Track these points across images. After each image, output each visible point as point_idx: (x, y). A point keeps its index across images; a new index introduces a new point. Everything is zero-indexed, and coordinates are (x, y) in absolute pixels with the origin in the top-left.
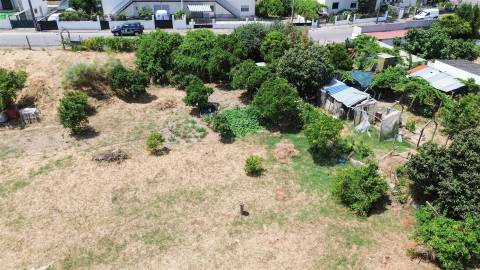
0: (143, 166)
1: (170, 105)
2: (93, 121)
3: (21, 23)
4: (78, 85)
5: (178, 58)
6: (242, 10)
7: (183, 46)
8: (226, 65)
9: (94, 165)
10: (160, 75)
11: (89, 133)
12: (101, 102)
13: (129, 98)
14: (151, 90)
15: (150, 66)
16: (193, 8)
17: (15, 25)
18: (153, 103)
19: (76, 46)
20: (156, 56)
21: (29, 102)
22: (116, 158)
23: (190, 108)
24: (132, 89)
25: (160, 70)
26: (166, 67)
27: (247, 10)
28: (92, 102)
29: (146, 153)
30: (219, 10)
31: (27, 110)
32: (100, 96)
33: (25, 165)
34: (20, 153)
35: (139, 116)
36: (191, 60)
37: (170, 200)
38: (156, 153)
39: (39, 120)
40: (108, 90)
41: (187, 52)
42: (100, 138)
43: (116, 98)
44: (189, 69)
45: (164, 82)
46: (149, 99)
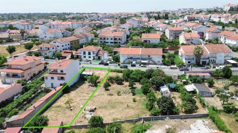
0: (116, 97)
1: (126, 86)
2: (109, 88)
3: (102, 63)
4: (109, 80)
5: (131, 76)
6: (158, 62)
7: (133, 73)
9: (107, 96)
10: (127, 79)
11: (108, 90)
13: (118, 84)
14: (124, 83)
17: (100, 64)
18: (123, 85)
19: (112, 71)
20: (127, 74)
21: (99, 82)
22: (111, 95)
23: (130, 87)
24: (119, 82)
26: (128, 77)
27: (160, 62)
28: (110, 84)
29: (117, 95)
31: (98, 84)
32: (113, 83)
33: (96, 94)
35: (119, 88)
36: (134, 76)
37: (117, 103)
38: (119, 95)
39: (100, 86)
41: (134, 75)
42: (110, 91)
43: (115, 83)
44: (133, 78)
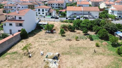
0: (74, 42)
1: (79, 33)
2: (65, 34)
4: (63, 28)
5: (81, 25)
6: (96, 17)
7: (82, 22)
8: (92, 26)
9: (66, 41)
10: (77, 28)
11: (64, 36)
12: (66, 31)
13: (71, 31)
14: (76, 30)
15: (76, 26)
16: (85, 16)
18: (76, 32)
19: (62, 21)
20: (77, 24)
21: (54, 30)
22: (69, 40)
23: (84, 34)
24: (72, 29)
25: (78, 27)
26: (79, 26)
27: (97, 17)
30: (90, 16)
31: (54, 31)
32: (66, 30)
33: (54, 39)
34: (53, 37)
35: (73, 34)
36: (84, 25)
39: (56, 33)
40: (67, 29)
41: (83, 24)
42: (66, 37)
43: (69, 31)
44: (84, 27)
45: (78, 29)
46: (75, 32)
